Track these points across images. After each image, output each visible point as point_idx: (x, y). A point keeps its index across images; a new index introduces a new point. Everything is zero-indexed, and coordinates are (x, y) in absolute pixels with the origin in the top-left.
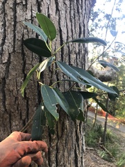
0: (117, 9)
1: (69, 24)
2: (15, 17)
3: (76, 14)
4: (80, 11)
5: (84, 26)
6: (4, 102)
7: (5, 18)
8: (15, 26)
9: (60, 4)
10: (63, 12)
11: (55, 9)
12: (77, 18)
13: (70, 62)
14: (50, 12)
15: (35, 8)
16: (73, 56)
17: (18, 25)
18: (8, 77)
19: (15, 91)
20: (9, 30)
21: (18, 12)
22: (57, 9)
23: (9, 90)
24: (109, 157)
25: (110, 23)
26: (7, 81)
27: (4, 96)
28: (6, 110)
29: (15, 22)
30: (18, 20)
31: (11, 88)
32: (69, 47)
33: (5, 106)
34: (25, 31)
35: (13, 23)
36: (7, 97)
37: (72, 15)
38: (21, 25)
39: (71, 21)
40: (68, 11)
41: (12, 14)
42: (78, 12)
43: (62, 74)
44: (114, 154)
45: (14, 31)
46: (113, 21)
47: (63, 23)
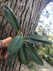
0: (51, 10)
1: (35, 13)
2: (16, 4)
3: (38, 10)
4: (40, 9)
5: (39, 15)
6: (2, 35)
7: (12, 2)
8: (15, 7)
9: (34, 5)
10: (34, 8)
11: (32, 5)
12: (38, 11)
13: (30, 27)
14: (30, 6)
15: (25, 3)
16: (32, 25)
17: (16, 7)
18: (6, 25)
19: (7, 32)
20: (12, 8)
21: (18, 2)
22: (32, 6)
23: (5, 30)
24: (30, 67)
25: (47, 15)
26: (6, 27)
27: (2, 32)
28: (1, 38)
29: (16, 5)
30: (17, 5)
31: (6, 30)
32: (32, 21)
33: (1, 36)
34: (18, 10)
35: (15, 6)
36: (3, 33)
37: (37, 10)
38: (18, 7)
39: (36, 12)
40: (36, 8)
41: (15, 2)
42: (39, 9)
43: (26, 31)
44: (32, 66)
45: (14, 9)
46: (48, 14)
47: (33, 12)
